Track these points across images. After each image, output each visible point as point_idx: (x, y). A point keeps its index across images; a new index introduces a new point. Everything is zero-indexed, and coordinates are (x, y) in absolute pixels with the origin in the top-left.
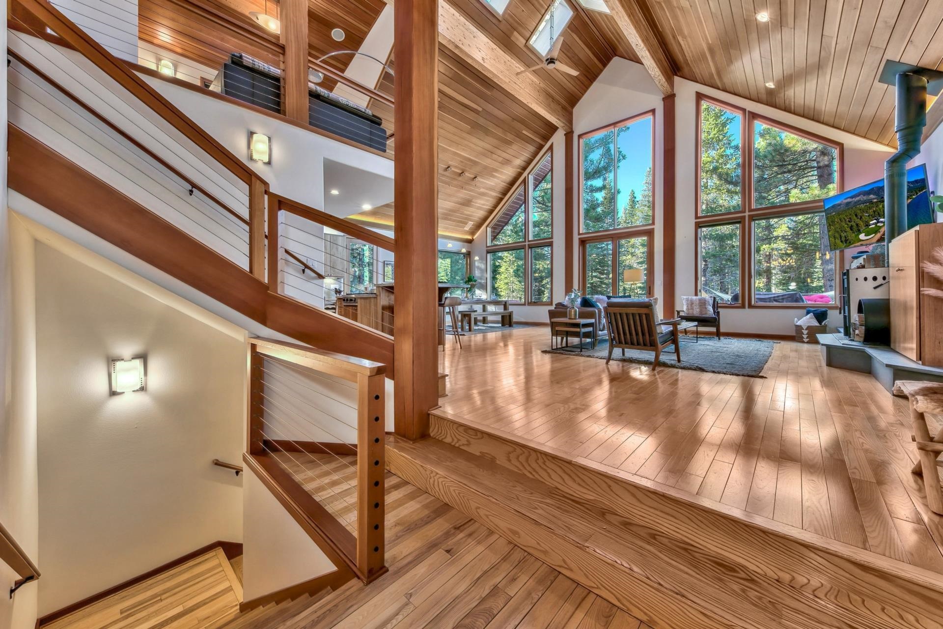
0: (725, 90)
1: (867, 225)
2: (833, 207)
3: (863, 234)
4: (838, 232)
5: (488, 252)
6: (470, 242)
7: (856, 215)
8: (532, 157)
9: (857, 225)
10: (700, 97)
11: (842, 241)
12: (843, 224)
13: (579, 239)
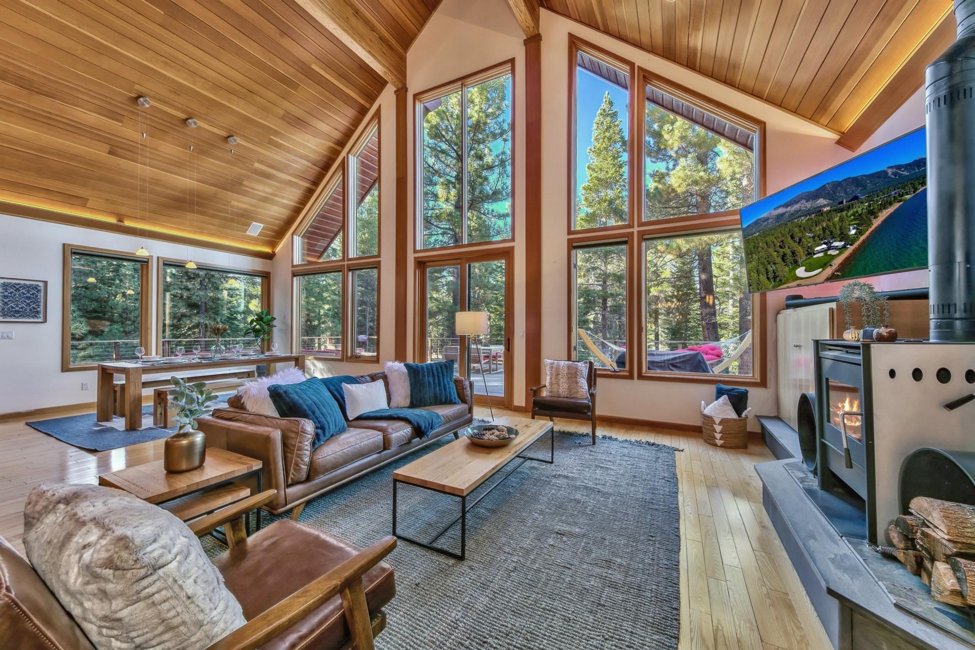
0: (607, 32)
1: (809, 254)
2: (756, 223)
3: (803, 268)
4: (763, 263)
5: (294, 275)
6: (270, 257)
7: (792, 237)
8: (353, 125)
9: (793, 253)
10: (574, 43)
11: (768, 278)
12: (771, 250)
13: (415, 258)
